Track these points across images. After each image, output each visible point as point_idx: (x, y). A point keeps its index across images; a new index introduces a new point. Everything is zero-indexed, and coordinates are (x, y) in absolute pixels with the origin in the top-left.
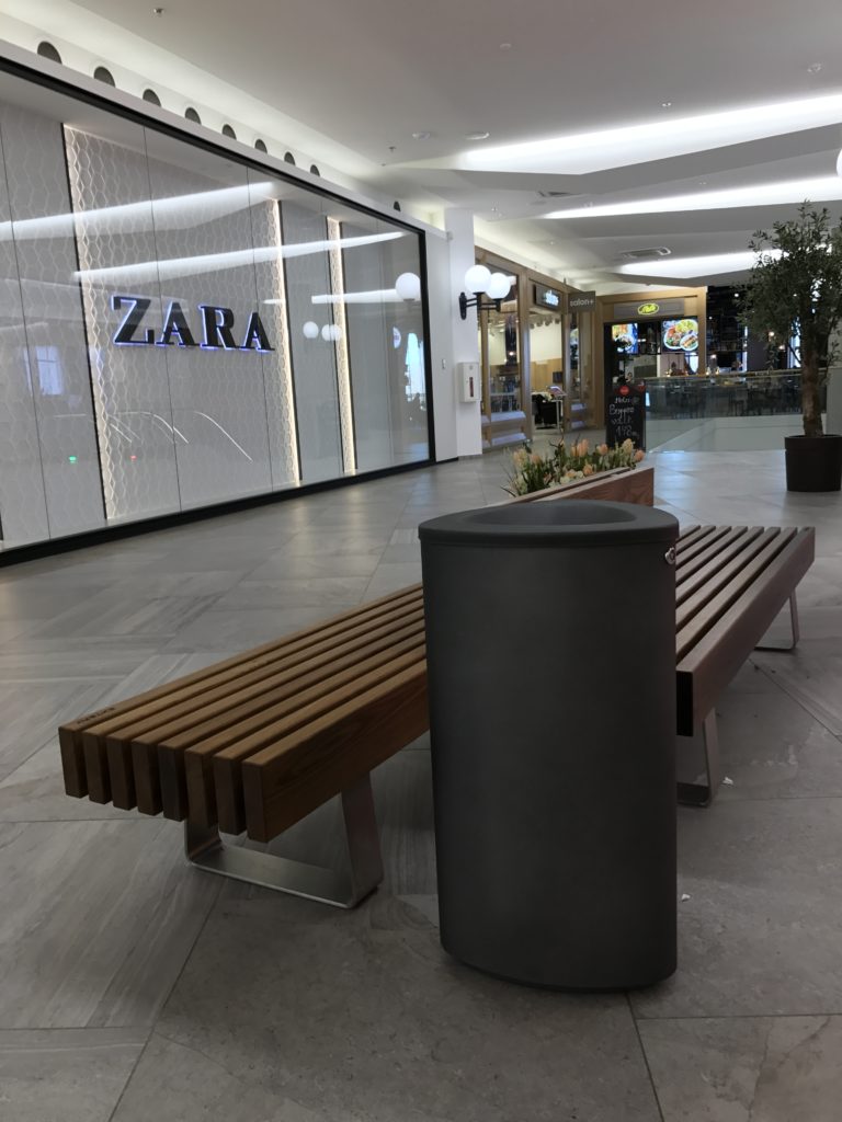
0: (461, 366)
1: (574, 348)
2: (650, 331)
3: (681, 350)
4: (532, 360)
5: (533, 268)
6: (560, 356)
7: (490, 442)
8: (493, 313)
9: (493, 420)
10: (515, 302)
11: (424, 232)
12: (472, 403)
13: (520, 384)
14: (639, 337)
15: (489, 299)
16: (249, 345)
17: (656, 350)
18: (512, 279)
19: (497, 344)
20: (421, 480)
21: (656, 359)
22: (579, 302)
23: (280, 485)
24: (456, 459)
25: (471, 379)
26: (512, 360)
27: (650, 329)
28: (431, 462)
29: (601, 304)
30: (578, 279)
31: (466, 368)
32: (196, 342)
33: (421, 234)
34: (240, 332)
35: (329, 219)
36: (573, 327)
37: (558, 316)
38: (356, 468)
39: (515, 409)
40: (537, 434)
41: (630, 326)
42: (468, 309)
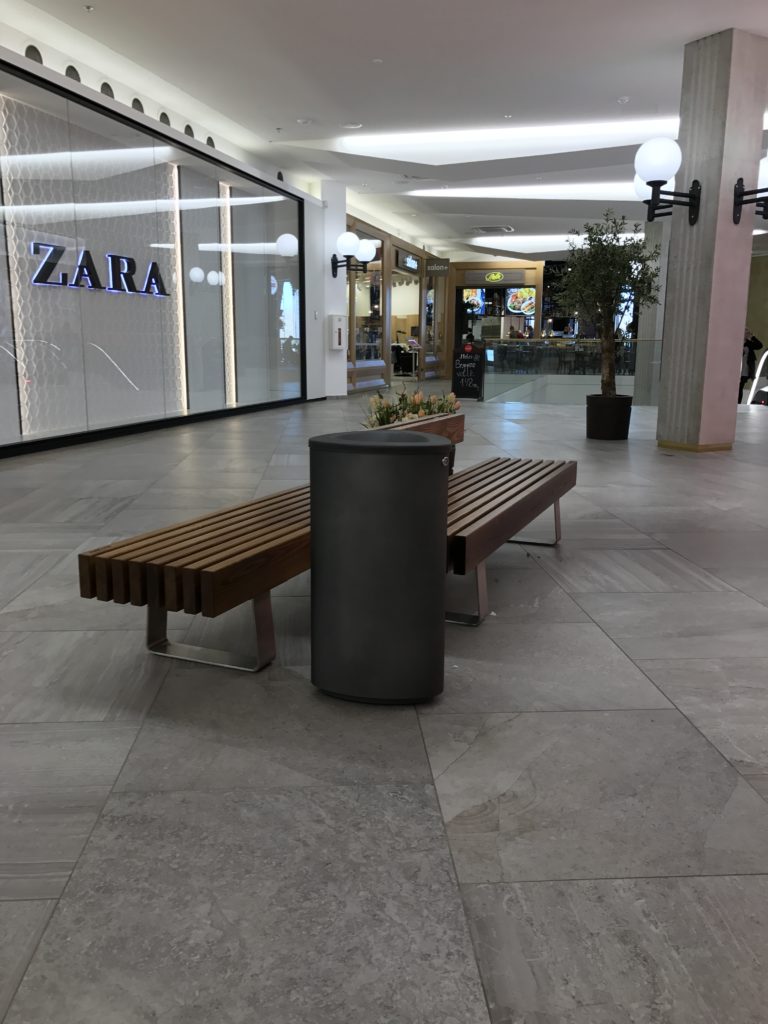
0: (331, 318)
1: (430, 307)
2: (496, 295)
3: (522, 314)
4: (393, 313)
5: (396, 235)
6: (417, 313)
7: (354, 385)
8: (360, 273)
9: (357, 366)
10: (380, 262)
11: (302, 199)
12: (340, 351)
13: (381, 336)
14: (486, 300)
15: (357, 261)
16: (148, 290)
17: (500, 313)
18: (378, 243)
19: (362, 297)
20: (293, 416)
21: (500, 320)
22: (435, 268)
23: (171, 413)
24: (324, 399)
25: (340, 330)
26: (376, 312)
27: (496, 294)
28: (302, 400)
29: (454, 270)
30: (436, 246)
31: (336, 320)
32: (103, 286)
33: (301, 202)
34: (141, 278)
35: (221, 183)
36: (430, 288)
37: (417, 278)
38: (237, 401)
39: (376, 358)
40: (394, 380)
41: (479, 291)
42: (339, 269)
